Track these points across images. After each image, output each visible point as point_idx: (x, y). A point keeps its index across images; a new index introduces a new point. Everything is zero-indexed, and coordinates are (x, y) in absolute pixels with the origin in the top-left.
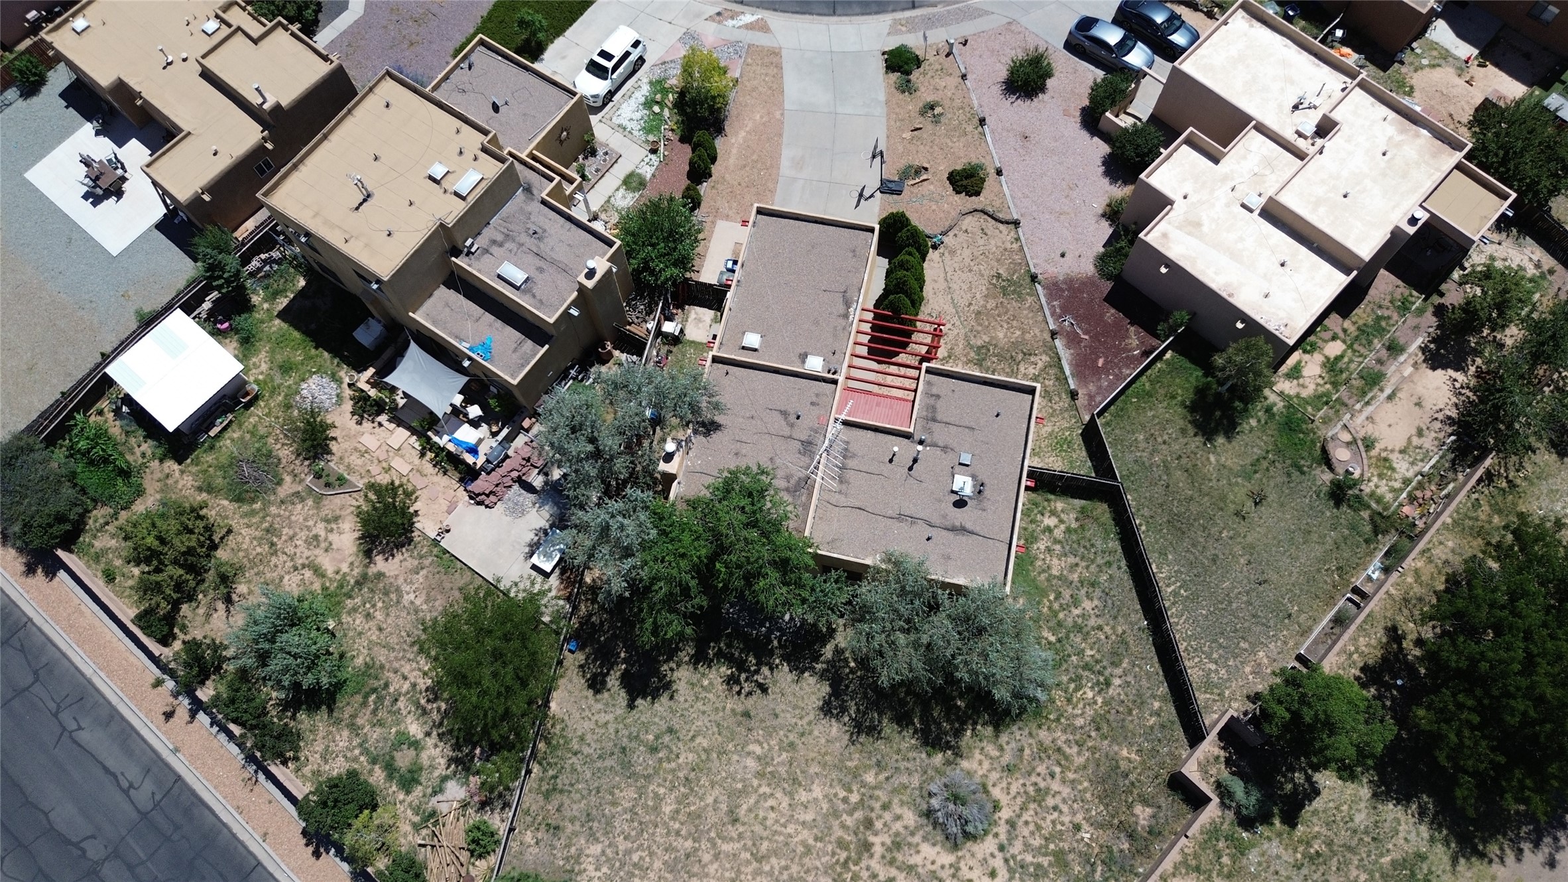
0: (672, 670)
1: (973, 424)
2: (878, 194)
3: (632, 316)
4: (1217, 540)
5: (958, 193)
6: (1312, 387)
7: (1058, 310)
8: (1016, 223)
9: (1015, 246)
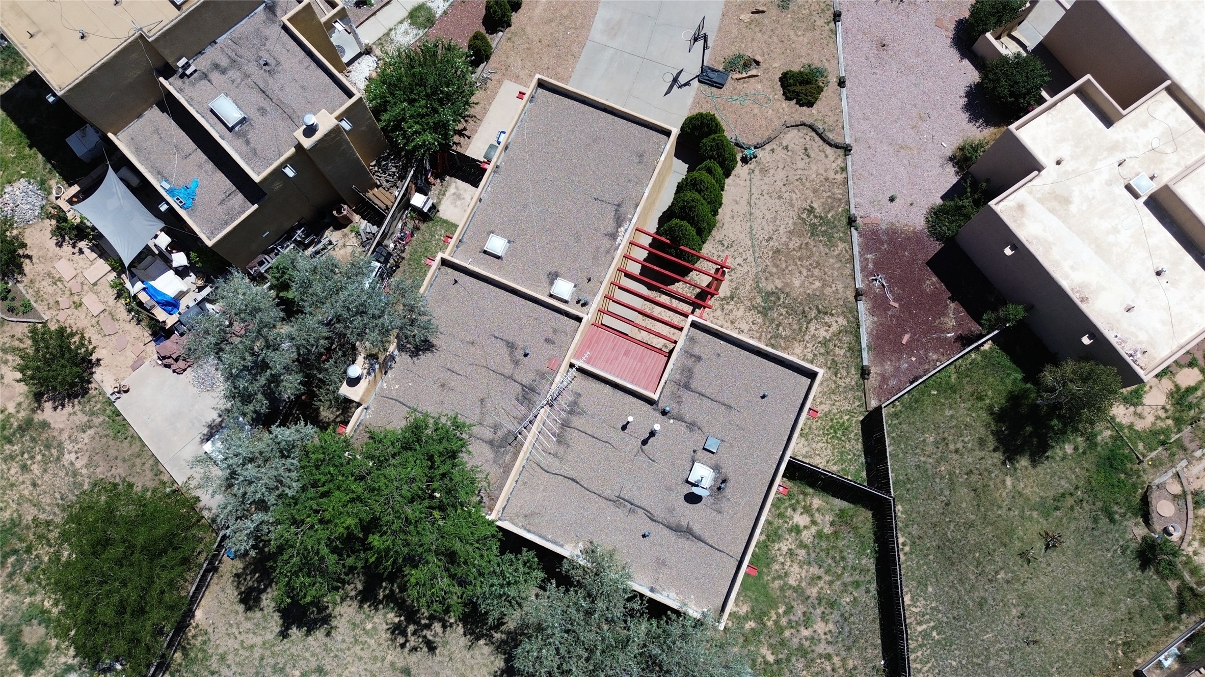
0: (335, 604)
1: (732, 402)
2: (695, 83)
3: (380, 178)
4: (990, 581)
5: (788, 99)
6: (1150, 419)
7: (870, 266)
8: (847, 149)
9: (840, 177)
